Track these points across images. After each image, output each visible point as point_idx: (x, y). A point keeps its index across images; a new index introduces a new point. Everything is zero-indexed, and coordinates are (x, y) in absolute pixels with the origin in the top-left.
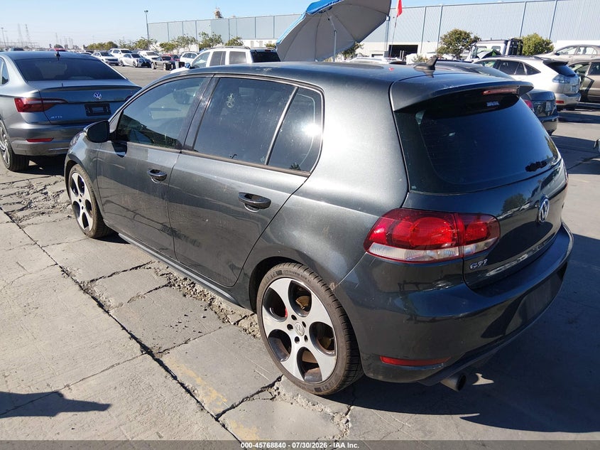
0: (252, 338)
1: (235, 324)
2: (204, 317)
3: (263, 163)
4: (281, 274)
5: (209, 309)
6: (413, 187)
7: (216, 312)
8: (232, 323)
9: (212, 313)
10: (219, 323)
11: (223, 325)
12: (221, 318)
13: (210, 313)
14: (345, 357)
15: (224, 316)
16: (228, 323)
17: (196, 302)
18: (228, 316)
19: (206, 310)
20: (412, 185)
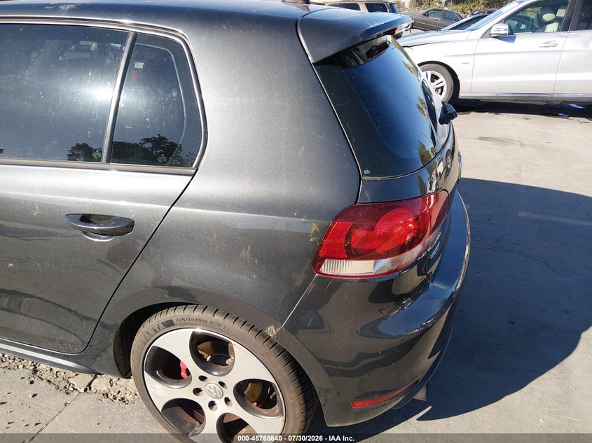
0: (122, 404)
1: (86, 390)
2: (34, 396)
3: (99, 160)
4: (173, 325)
5: (36, 381)
6: (366, 172)
7: (49, 381)
8: (82, 390)
9: (44, 383)
10: (61, 397)
11: (68, 399)
12: (62, 387)
13: (40, 386)
14: (298, 415)
15: (64, 384)
16: (76, 393)
17: (10, 373)
18: (71, 381)
19: (32, 382)
20: (363, 169)
